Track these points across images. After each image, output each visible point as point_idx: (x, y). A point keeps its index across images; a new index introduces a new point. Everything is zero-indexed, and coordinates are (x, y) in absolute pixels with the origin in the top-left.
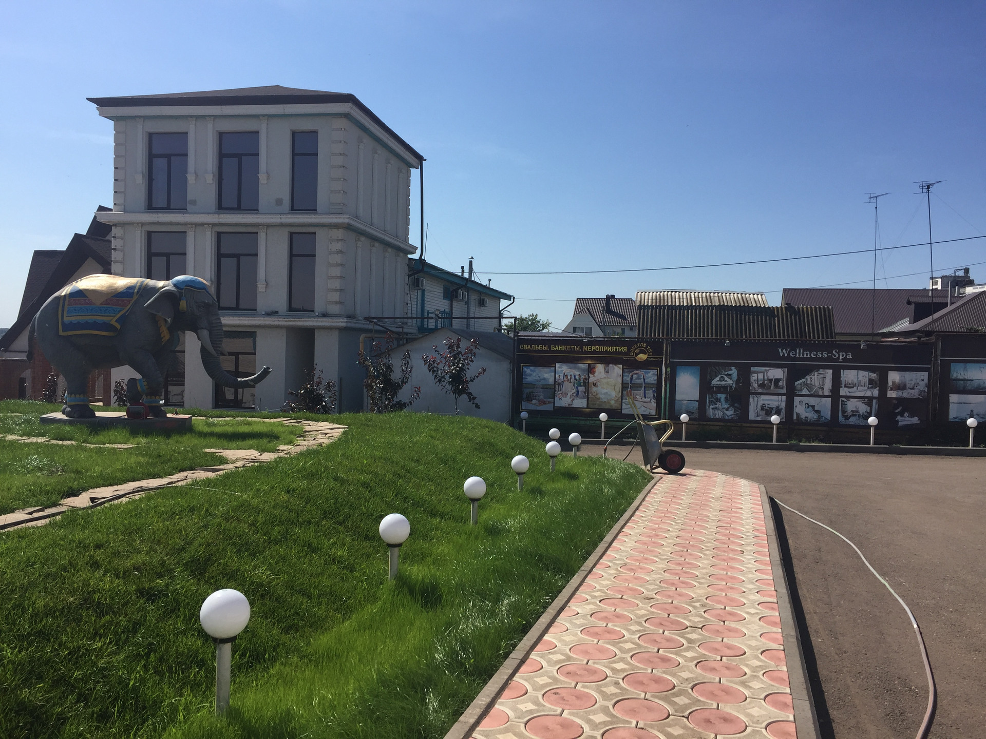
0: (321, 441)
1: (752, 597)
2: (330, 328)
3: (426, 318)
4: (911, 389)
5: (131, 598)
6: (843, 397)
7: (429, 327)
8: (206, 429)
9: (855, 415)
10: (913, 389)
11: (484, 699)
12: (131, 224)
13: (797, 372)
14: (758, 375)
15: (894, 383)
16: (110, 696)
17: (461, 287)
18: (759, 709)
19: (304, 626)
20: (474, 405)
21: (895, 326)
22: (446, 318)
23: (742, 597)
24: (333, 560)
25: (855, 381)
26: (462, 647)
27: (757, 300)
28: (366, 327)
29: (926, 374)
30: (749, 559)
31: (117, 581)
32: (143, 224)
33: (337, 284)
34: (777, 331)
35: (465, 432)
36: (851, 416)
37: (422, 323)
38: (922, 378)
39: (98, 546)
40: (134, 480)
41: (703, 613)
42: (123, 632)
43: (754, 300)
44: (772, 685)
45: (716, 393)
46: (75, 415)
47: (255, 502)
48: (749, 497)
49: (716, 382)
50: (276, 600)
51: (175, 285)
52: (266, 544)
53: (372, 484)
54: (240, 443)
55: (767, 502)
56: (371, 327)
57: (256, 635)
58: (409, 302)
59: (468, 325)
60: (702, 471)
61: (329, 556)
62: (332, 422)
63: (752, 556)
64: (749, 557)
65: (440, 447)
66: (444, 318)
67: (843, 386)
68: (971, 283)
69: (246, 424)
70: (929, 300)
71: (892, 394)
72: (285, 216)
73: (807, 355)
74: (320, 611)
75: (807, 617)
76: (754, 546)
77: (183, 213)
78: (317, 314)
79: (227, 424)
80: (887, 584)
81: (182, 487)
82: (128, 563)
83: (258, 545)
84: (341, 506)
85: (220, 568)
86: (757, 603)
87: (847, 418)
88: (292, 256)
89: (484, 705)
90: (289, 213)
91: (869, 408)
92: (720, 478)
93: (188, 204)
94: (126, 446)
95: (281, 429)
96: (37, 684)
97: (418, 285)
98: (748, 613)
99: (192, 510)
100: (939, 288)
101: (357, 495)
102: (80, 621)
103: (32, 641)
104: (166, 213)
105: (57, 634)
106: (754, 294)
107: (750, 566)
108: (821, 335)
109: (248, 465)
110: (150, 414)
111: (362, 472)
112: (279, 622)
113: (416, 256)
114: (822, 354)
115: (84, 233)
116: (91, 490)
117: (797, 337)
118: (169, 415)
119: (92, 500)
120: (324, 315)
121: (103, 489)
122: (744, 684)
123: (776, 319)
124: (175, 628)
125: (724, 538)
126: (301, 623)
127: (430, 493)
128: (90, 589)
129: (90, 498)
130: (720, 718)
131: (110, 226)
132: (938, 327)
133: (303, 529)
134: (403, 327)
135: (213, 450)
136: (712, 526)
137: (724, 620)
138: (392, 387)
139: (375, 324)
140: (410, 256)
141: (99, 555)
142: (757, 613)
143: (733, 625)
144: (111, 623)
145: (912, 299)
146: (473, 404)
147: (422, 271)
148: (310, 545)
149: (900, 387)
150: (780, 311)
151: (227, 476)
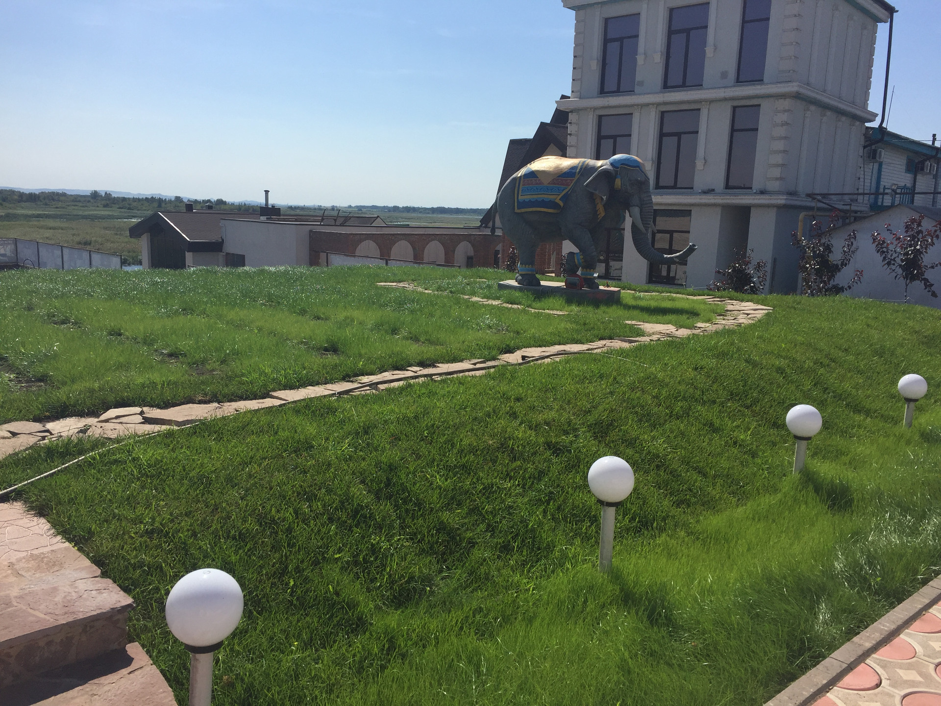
0: (741, 321)
2: (768, 206)
3: (881, 194)
5: (539, 449)
7: (884, 204)
8: (632, 302)
11: (888, 625)
12: (585, 109)
16: (513, 532)
17: (929, 158)
19: (695, 503)
20: (930, 293)
22: (907, 193)
24: (735, 443)
26: (869, 562)
28: (809, 204)
31: (529, 432)
32: (595, 109)
33: (778, 159)
35: (910, 323)
37: (876, 199)
39: (518, 399)
40: (560, 344)
42: (530, 478)
46: (525, 283)
47: (660, 375)
50: (671, 473)
51: (612, 164)
52: (667, 417)
53: (788, 371)
54: (660, 318)
56: (813, 204)
57: (647, 503)
58: (862, 176)
59: (934, 202)
61: (731, 438)
62: (757, 303)
65: (876, 337)
66: (904, 194)
69: (670, 300)
72: (729, 89)
74: (715, 492)
77: (631, 95)
78: (755, 191)
79: (653, 299)
81: (596, 354)
82: (540, 418)
83: (659, 417)
84: (751, 389)
85: (620, 434)
88: (733, 130)
89: (886, 631)
90: (734, 86)
93: (636, 86)
94: (561, 313)
95: (702, 306)
96: (457, 509)
97: (874, 157)
99: (601, 377)
101: (769, 380)
102: (496, 462)
103: (457, 473)
104: (616, 96)
105: (477, 470)
109: (663, 339)
110: (585, 286)
111: (779, 356)
112: (671, 494)
113: (875, 124)
115: (548, 121)
116: (523, 349)
118: (601, 287)
119: (524, 358)
120: (762, 192)
121: (534, 349)
124: (574, 482)
126: (693, 500)
127: (856, 387)
128: (507, 436)
129: (522, 356)
131: (568, 113)
133: (706, 407)
134: (851, 204)
135: (634, 322)
138: (828, 269)
139: (819, 201)
140: (867, 125)
141: (518, 407)
144: (520, 467)
146: (929, 291)
147: (881, 140)
148: (711, 424)
151: (641, 348)
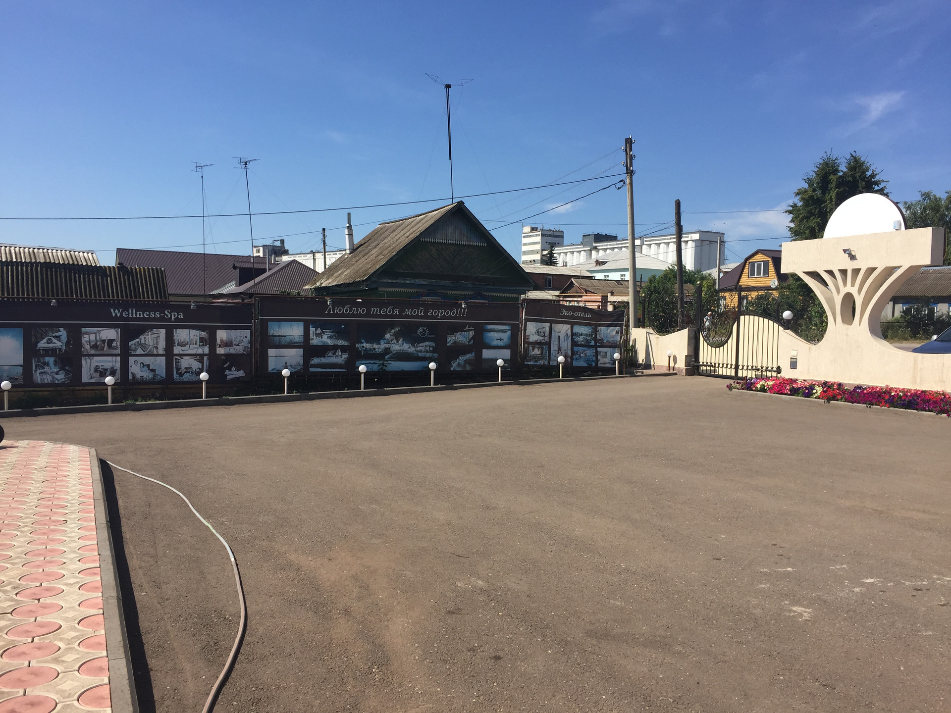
1: (72, 567)
4: (236, 345)
6: (177, 355)
9: (189, 372)
10: (238, 345)
13: (130, 333)
14: (90, 336)
15: (222, 340)
18: (71, 682)
21: (224, 288)
23: (63, 569)
25: (187, 340)
27: (87, 258)
29: (248, 332)
30: (72, 528)
34: (110, 291)
36: (184, 373)
38: (245, 335)
41: (14, 596)
43: (84, 258)
44: (87, 653)
45: (44, 356)
48: (77, 463)
49: (42, 344)
55: (97, 465)
60: (27, 442)
63: (77, 524)
64: (73, 526)
67: (176, 344)
68: (286, 252)
70: (250, 266)
71: (220, 351)
73: (140, 315)
75: (132, 574)
76: (80, 513)
80: (210, 527)
86: (77, 572)
87: (181, 375)
91: (201, 364)
92: (47, 446)
98: (66, 584)
100: (262, 256)
106: (84, 253)
107: (73, 534)
108: (154, 296)
114: (155, 315)
117: (131, 297)
122: (57, 660)
123: (109, 278)
125: (45, 510)
130: (27, 704)
132: (259, 290)
136: (32, 500)
137: (39, 598)
142: (77, 582)
143: (49, 601)
145: (237, 265)
149: (227, 344)
150: (112, 271)
